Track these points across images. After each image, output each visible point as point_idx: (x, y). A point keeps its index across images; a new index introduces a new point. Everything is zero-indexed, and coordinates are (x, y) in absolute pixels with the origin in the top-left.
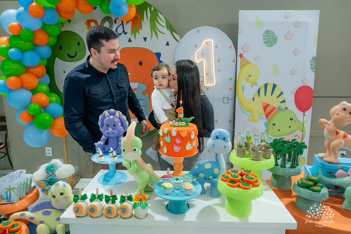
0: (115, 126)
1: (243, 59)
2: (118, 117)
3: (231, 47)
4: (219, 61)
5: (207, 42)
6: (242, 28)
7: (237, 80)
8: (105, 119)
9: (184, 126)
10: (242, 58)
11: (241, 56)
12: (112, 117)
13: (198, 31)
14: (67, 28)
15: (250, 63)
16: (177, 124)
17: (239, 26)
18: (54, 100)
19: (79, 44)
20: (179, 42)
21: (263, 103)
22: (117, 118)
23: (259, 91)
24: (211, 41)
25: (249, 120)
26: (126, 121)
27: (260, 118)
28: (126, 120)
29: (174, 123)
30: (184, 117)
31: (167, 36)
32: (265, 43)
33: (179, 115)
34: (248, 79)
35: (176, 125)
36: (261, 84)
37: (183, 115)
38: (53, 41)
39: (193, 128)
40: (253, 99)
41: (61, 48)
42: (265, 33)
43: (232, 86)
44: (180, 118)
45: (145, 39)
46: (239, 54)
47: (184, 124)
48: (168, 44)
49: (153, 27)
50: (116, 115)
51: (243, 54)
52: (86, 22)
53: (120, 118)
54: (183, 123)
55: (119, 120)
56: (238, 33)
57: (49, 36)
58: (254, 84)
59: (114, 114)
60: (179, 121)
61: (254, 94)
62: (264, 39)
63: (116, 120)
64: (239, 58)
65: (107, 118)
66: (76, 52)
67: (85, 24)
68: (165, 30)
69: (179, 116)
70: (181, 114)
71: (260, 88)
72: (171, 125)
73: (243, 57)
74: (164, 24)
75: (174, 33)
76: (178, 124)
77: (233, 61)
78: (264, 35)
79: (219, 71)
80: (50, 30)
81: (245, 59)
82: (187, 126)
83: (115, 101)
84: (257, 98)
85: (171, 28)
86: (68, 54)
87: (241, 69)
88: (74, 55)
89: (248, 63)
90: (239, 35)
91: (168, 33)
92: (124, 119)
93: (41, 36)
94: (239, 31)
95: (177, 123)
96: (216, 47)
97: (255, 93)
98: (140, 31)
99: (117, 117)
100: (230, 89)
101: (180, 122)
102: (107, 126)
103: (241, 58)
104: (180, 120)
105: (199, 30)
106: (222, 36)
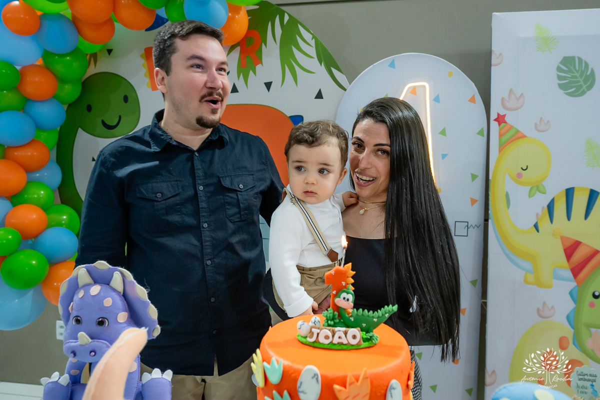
0: (101, 323)
1: (504, 127)
2: (120, 288)
3: (472, 100)
4: (443, 133)
5: (414, 88)
6: (501, 54)
7: (490, 178)
8: (75, 298)
9: (356, 348)
10: (503, 125)
11: (500, 119)
12: (95, 290)
13: (392, 65)
14: (104, 66)
15: (525, 136)
16: (327, 337)
17: (493, 49)
18: (64, 220)
19: (126, 99)
20: (345, 90)
21: (563, 239)
22: (114, 294)
23: (550, 208)
24: (424, 87)
25: (526, 282)
26: (147, 306)
27: (556, 277)
28: (145, 303)
29: (315, 331)
30: (356, 306)
31: (320, 77)
32: (562, 87)
33: (336, 296)
34: (519, 176)
35: (322, 339)
36: (555, 190)
37: (351, 297)
38: (70, 92)
39: (395, 363)
40: (536, 226)
41: (89, 108)
42: (561, 63)
43: (478, 194)
44: (337, 308)
45: (268, 85)
46: (493, 116)
47: (354, 337)
48: (319, 96)
49: (287, 58)
50: (112, 284)
51: (505, 115)
52: (143, 52)
53: (125, 296)
54: (352, 331)
55: (120, 302)
56: (490, 65)
57: (60, 80)
58: (536, 188)
59: (104, 280)
60: (335, 325)
61: (537, 214)
62: (560, 78)
63: (108, 302)
64: (494, 125)
65: (81, 294)
66: (120, 117)
67: (142, 56)
68: (313, 64)
69: (337, 300)
70: (344, 295)
71: (553, 201)
72: (303, 340)
73: (505, 122)
74: (312, 51)
75: (334, 71)
76: (330, 334)
77: (480, 133)
78: (559, 69)
79: (444, 156)
80: (60, 67)
81: (511, 127)
82: (366, 344)
83: (205, 225)
84: (545, 223)
85: (328, 60)
86: (103, 123)
87: (500, 151)
88: (115, 124)
89: (519, 136)
90: (494, 71)
91: (321, 70)
92: (139, 299)
93: (37, 79)
94: (493, 62)
95: (327, 332)
96: (436, 99)
97: (540, 213)
98: (259, 67)
99: (114, 290)
100: (473, 201)
101: (340, 330)
102: (78, 321)
103: (499, 125)
104: (339, 315)
105: (394, 60)
106: (450, 74)
